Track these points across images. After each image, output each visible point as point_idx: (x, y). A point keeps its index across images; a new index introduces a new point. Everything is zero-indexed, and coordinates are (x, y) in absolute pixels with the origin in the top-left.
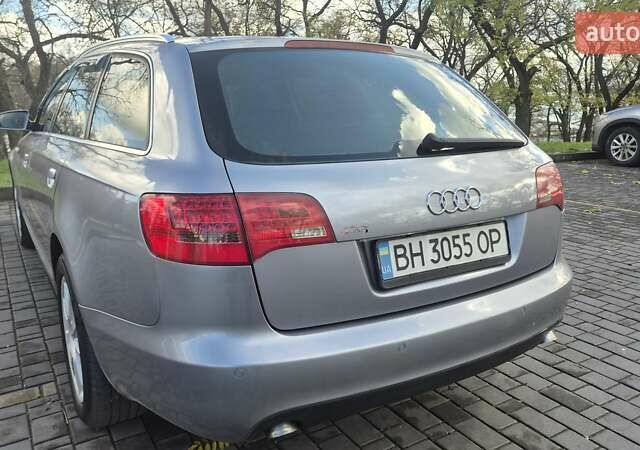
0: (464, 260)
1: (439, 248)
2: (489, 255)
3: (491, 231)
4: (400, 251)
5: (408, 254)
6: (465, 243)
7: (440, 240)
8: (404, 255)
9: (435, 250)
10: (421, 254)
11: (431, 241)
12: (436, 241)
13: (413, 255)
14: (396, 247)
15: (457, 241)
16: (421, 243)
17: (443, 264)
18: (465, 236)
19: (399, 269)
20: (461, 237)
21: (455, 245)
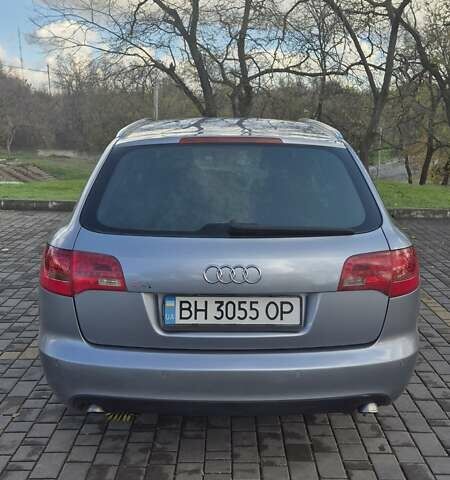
0: (247, 321)
1: (223, 308)
2: (277, 322)
3: (282, 303)
4: (185, 306)
5: (193, 309)
6: (252, 309)
7: (225, 303)
8: (189, 309)
9: (219, 309)
10: (206, 311)
11: (216, 302)
12: (222, 303)
13: (196, 310)
14: (181, 302)
15: (242, 306)
16: (206, 302)
17: (224, 321)
18: (252, 303)
19: (181, 318)
20: (248, 303)
21: (240, 309)
